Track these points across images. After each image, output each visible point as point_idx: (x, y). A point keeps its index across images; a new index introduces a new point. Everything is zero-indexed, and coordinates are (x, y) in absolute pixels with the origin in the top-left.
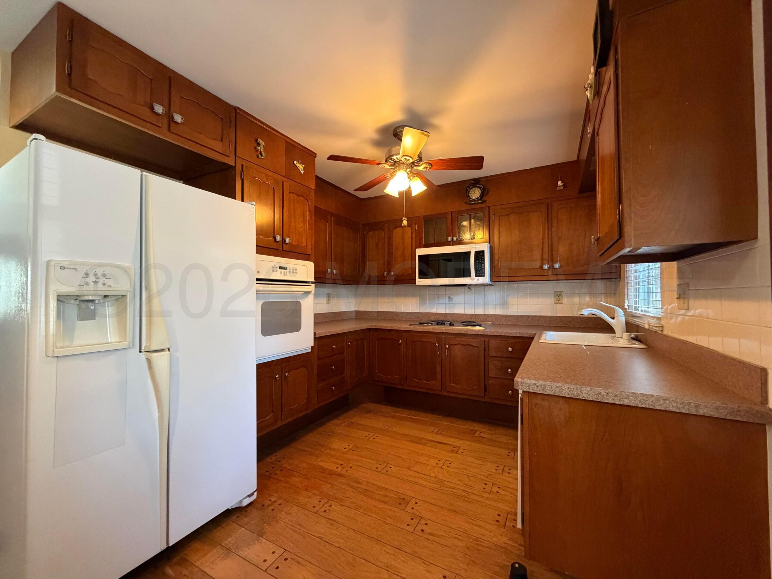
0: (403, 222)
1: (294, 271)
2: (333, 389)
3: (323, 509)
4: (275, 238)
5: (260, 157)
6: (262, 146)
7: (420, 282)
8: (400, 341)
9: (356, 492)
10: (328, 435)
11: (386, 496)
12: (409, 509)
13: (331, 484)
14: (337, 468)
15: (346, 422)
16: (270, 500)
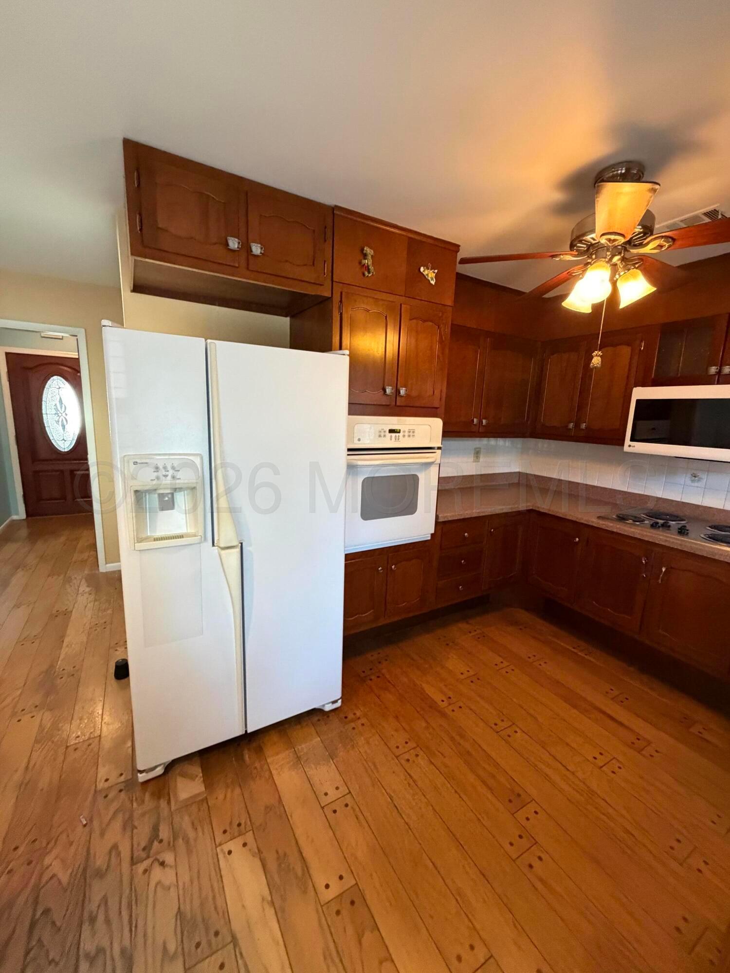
0: (593, 361)
1: (411, 433)
2: (460, 589)
3: (406, 756)
4: (384, 390)
5: (366, 273)
6: (370, 257)
7: (631, 446)
8: (577, 539)
9: (454, 748)
10: (447, 645)
11: (493, 777)
12: (521, 815)
13: (427, 722)
14: (443, 701)
15: (477, 630)
16: (355, 714)
